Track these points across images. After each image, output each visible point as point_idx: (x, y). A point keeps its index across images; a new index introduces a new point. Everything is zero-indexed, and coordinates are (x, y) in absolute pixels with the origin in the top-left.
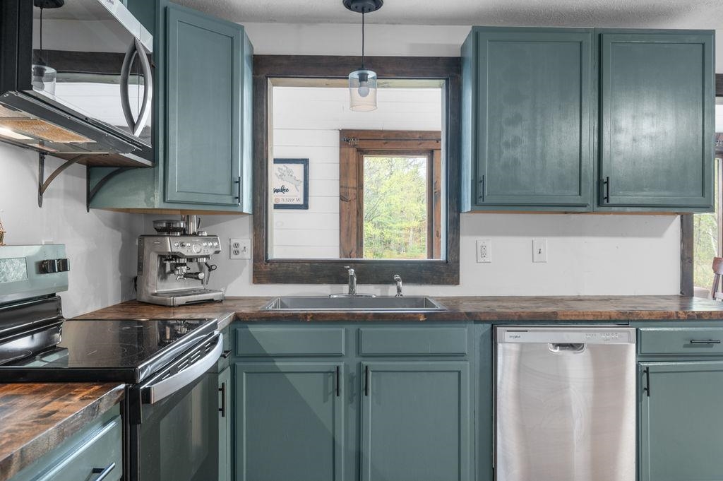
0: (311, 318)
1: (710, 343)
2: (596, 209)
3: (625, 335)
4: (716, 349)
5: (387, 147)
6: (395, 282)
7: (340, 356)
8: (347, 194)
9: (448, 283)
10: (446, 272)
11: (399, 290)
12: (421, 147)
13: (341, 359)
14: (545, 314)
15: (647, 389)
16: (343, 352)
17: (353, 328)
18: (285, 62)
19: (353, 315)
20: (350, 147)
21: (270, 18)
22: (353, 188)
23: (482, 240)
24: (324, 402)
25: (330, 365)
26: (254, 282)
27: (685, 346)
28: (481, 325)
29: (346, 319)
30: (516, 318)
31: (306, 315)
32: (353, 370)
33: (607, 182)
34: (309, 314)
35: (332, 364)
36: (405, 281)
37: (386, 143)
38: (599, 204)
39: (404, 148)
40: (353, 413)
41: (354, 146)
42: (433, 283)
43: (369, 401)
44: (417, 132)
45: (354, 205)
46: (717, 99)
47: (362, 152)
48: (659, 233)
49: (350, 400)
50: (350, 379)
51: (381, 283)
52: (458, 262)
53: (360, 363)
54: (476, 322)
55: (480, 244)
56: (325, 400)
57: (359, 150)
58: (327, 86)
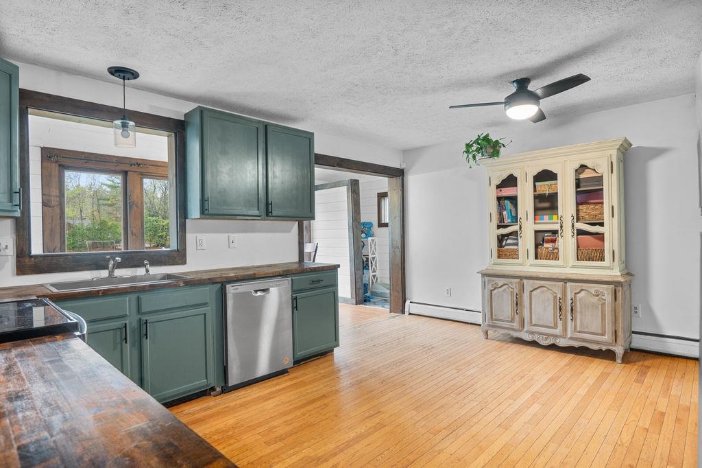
0: (103, 293)
1: (319, 281)
2: (267, 218)
3: (287, 281)
4: (322, 284)
5: (87, 165)
6: (144, 265)
7: (125, 316)
8: (50, 201)
9: (179, 264)
10: (179, 256)
11: (147, 271)
12: (118, 168)
13: (125, 318)
14: (250, 275)
15: (296, 307)
16: (128, 314)
17: (134, 297)
18: (48, 99)
19: (135, 287)
20: (52, 162)
21: (35, 62)
22: (56, 196)
23: (199, 236)
24: (114, 350)
25: (119, 323)
26: (18, 274)
27: (310, 284)
28: (215, 285)
29: (130, 290)
30: (235, 279)
31: (98, 291)
32: (135, 324)
33: (271, 204)
34: (100, 290)
35: (121, 322)
36: (151, 264)
37: (86, 162)
38: (267, 215)
39: (103, 167)
40: (136, 352)
41: (57, 162)
42: (169, 265)
43: (147, 344)
44: (114, 156)
45: (58, 211)
46: (315, 165)
47: (63, 167)
48: (289, 231)
49: (133, 345)
50: (133, 331)
51: (132, 267)
52: (186, 249)
53: (140, 319)
54: (213, 283)
55: (199, 238)
56: (115, 348)
57: (60, 165)
58: (80, 122)
